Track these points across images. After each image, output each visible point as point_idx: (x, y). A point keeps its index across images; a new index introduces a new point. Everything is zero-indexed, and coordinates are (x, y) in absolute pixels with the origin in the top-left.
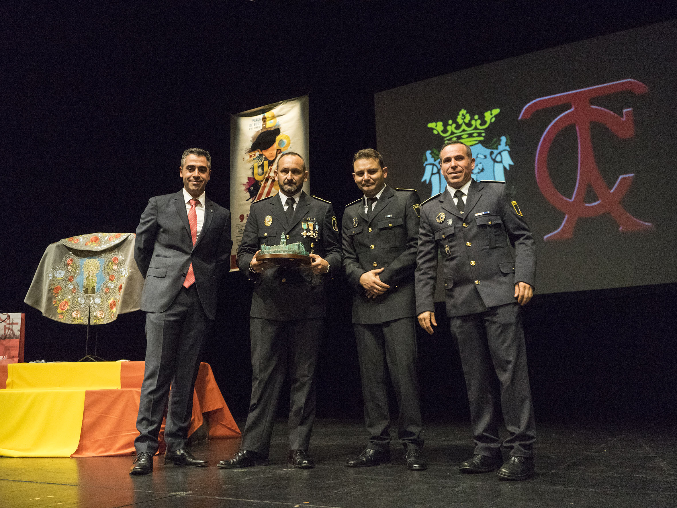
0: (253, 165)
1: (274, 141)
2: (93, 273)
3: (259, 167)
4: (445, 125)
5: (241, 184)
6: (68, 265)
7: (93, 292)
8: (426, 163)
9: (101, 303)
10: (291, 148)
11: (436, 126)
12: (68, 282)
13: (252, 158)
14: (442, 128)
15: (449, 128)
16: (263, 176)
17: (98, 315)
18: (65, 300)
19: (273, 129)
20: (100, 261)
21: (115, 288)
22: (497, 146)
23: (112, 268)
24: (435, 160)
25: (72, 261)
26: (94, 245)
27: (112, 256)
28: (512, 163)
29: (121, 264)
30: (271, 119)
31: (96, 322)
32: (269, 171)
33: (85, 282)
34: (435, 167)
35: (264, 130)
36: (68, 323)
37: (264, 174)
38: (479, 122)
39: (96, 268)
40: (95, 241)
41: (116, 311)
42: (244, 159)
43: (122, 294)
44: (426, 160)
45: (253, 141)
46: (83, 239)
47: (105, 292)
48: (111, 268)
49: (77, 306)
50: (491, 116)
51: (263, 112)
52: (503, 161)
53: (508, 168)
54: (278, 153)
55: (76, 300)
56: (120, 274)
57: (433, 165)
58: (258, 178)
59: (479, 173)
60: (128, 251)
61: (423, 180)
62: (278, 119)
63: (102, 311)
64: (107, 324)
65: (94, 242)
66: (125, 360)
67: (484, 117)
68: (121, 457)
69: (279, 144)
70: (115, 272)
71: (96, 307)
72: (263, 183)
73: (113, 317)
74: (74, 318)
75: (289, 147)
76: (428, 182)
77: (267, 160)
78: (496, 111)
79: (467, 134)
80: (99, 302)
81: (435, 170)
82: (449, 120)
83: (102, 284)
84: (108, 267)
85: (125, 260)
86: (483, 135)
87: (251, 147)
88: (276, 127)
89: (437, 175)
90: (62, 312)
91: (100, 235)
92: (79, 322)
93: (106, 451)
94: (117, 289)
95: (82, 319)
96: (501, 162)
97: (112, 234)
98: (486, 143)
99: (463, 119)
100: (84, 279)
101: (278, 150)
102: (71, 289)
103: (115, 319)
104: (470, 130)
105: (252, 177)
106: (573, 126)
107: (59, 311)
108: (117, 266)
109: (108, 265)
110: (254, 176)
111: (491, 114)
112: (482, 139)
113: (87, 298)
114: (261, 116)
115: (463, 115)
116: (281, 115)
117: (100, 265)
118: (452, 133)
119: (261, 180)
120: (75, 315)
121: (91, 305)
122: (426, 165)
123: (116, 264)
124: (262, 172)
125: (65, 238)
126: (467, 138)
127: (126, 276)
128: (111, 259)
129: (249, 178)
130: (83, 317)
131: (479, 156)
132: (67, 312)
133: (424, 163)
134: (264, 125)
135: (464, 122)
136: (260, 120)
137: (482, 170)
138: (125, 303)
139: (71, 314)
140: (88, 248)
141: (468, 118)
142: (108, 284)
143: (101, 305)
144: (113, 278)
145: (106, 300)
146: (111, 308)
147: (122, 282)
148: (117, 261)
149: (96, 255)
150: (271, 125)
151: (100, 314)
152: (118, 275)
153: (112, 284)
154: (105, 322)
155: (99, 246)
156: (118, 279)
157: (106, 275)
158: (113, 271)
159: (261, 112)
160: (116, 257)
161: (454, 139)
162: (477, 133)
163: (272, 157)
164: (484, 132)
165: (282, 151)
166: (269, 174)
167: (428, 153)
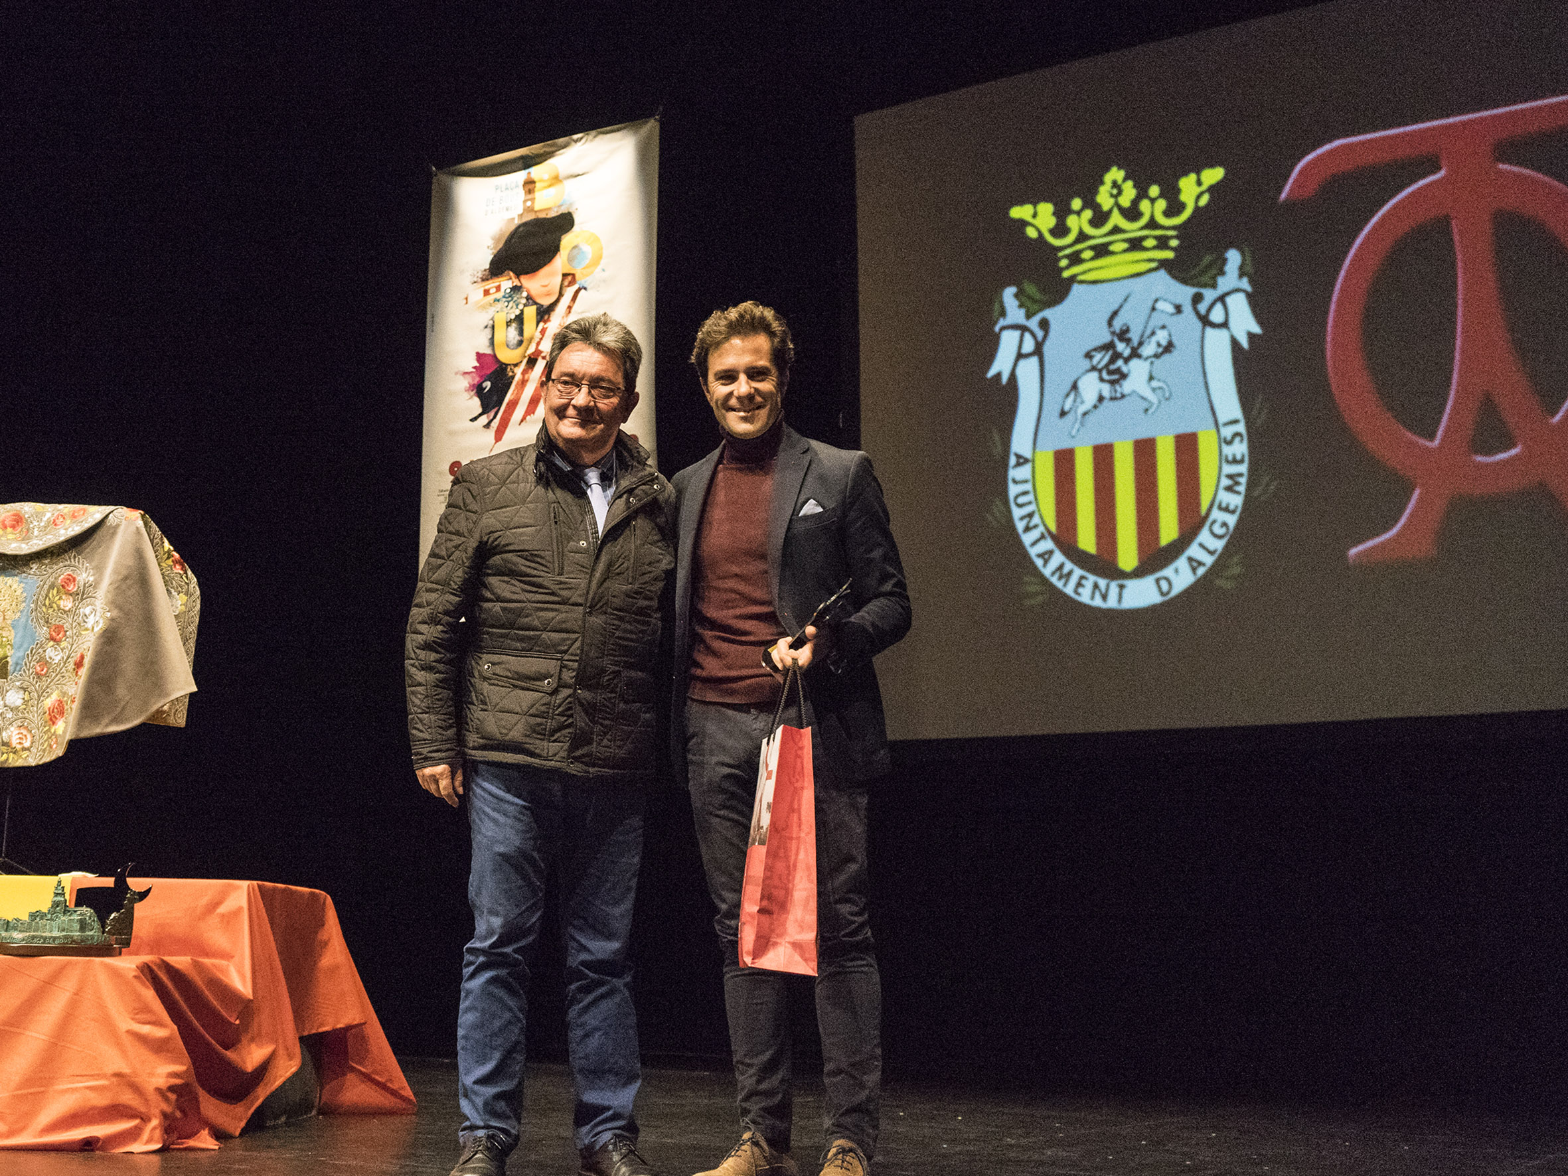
0: (492, 319)
1: (555, 250)
2: (4, 619)
3: (508, 324)
4: (1062, 212)
5: (456, 373)
8: (1002, 322)
9: (24, 706)
10: (603, 270)
11: (1035, 216)
13: (490, 298)
14: (1052, 222)
15: (1072, 221)
16: (520, 350)
17: (14, 742)
19: (552, 214)
20: (26, 583)
21: (65, 663)
22: (1214, 278)
23: (58, 606)
24: (1029, 316)
26: (10, 537)
27: (60, 570)
28: (1256, 329)
29: (82, 596)
30: (550, 186)
31: (7, 759)
32: (538, 335)
34: (1027, 336)
35: (530, 217)
37: (525, 344)
38: (1161, 204)
39: (14, 603)
40: (13, 527)
41: (65, 729)
42: (467, 299)
43: (81, 682)
44: (1003, 313)
45: (494, 248)
47: (37, 673)
48: (54, 605)
50: (1199, 190)
51: (527, 163)
52: (1232, 323)
53: (1244, 343)
54: (566, 283)
56: (79, 624)
57: (1023, 329)
58: (505, 356)
59: (1157, 356)
60: (105, 557)
61: (991, 373)
62: (568, 184)
63: (26, 728)
64: (37, 766)
65: (9, 530)
66: (84, 873)
67: (1178, 191)
68: (53, 1154)
69: (570, 259)
70: (65, 616)
71: (9, 715)
72: (519, 371)
73: (55, 746)
75: (599, 268)
76: (1005, 378)
77: (535, 303)
78: (1213, 175)
79: (1125, 241)
80: (19, 702)
81: (1029, 345)
82: (1072, 198)
83: (29, 652)
84: (47, 602)
85: (95, 585)
86: (1174, 243)
87: (488, 266)
88: (564, 210)
89: (1034, 360)
91: (27, 508)
93: (11, 1133)
94: (69, 668)
96: (1225, 325)
97: (61, 506)
98: (1179, 269)
99: (1116, 197)
101: (565, 275)
103: (59, 752)
104: (1133, 229)
105: (489, 351)
106: (1442, 226)
108: (71, 599)
109: (47, 595)
110: (493, 350)
111: (1199, 183)
112: (1169, 255)
114: (521, 176)
115: (1115, 184)
116: (579, 175)
117: (25, 595)
118: (1082, 237)
119: (515, 362)
122: (1003, 328)
123: (71, 595)
124: (518, 338)
126: (1125, 251)
127: (96, 629)
128: (57, 578)
129: (480, 356)
131: (1160, 305)
133: (996, 323)
134: (529, 204)
135: (1117, 204)
136: (517, 186)
137: (1169, 348)
138: (90, 708)
141: (1129, 192)
142: (44, 651)
143: (22, 713)
144: (60, 635)
145: (36, 696)
146: (51, 719)
147: (85, 647)
148: (72, 586)
149: (15, 567)
150: (547, 202)
151: (21, 736)
152: (74, 625)
153: (57, 653)
154: (31, 760)
155: (23, 540)
156: (75, 638)
157: (40, 625)
158: (61, 613)
159: (520, 164)
160: (71, 573)
161: (1088, 254)
162: (1156, 238)
163: (548, 295)
164: (1176, 237)
165: (577, 277)
166: (538, 344)
167: (1009, 294)
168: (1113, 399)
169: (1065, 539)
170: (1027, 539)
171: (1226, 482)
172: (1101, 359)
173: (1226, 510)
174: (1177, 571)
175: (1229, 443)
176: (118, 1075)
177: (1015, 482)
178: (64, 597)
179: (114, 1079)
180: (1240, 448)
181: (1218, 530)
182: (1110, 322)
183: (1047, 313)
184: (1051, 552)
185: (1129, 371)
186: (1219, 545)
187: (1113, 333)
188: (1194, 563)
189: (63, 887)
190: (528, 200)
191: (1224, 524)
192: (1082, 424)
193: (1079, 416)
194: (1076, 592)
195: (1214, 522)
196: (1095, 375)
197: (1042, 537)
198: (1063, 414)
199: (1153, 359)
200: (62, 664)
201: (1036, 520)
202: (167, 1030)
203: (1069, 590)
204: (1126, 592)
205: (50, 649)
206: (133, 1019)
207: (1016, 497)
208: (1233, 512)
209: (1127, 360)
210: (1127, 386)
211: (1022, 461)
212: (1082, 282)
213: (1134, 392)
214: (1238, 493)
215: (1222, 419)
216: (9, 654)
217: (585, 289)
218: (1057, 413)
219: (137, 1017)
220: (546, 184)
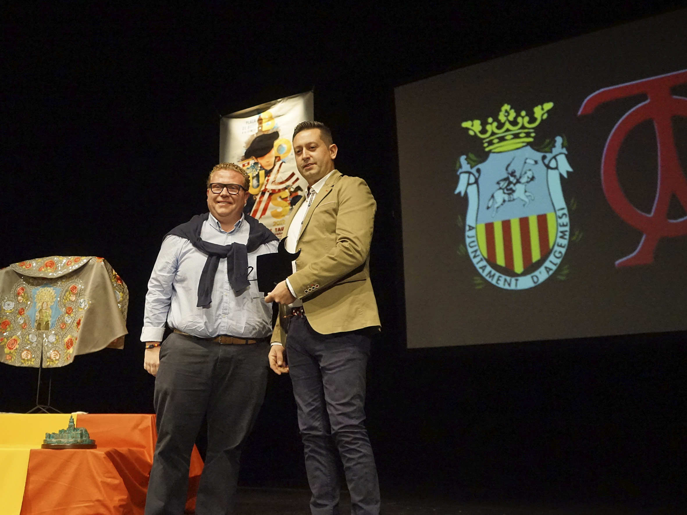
2: (47, 305)
4: (484, 124)
6: (18, 294)
7: (47, 327)
8: (460, 171)
9: (56, 342)
11: (472, 126)
12: (18, 316)
14: (480, 128)
15: (488, 127)
16: (258, 189)
17: (52, 357)
18: (13, 337)
19: (270, 132)
20: (56, 290)
21: (73, 323)
22: (551, 149)
23: (70, 299)
24: (472, 167)
25: (23, 290)
26: (49, 271)
27: (69, 284)
28: (570, 169)
29: (79, 294)
30: (269, 121)
31: (50, 364)
32: (266, 182)
33: (37, 316)
35: (261, 134)
36: (17, 365)
37: (260, 186)
38: (527, 119)
39: (51, 298)
40: (50, 266)
41: (73, 352)
43: (80, 331)
44: (461, 167)
45: (247, 147)
46: (37, 263)
47: (61, 328)
48: (68, 299)
49: (28, 344)
50: (543, 112)
51: (259, 112)
53: (565, 175)
55: (27, 338)
56: (78, 307)
57: (469, 173)
58: (252, 191)
59: (528, 182)
60: (88, 278)
61: (457, 191)
62: (277, 120)
63: (57, 351)
64: (62, 367)
65: (49, 268)
66: (82, 412)
67: (533, 113)
71: (50, 346)
73: (69, 358)
74: (24, 359)
75: (290, 154)
76: (463, 194)
77: (264, 169)
78: (549, 106)
80: (54, 340)
81: (472, 180)
82: (489, 117)
83: (58, 319)
84: (65, 298)
85: (85, 290)
86: (533, 135)
87: (244, 155)
88: (275, 130)
89: (475, 186)
90: (10, 352)
91: (56, 258)
92: (29, 364)
94: (74, 325)
95: (33, 361)
96: (556, 168)
97: (70, 257)
98: (536, 145)
99: (507, 116)
100: (36, 312)
102: (21, 323)
103: (71, 361)
104: (515, 129)
106: (649, 123)
107: (7, 350)
108: (75, 296)
109: (65, 295)
111: (543, 109)
112: (531, 140)
113: (40, 336)
114: (256, 117)
115: (506, 111)
116: (280, 116)
117: (55, 295)
118: (493, 134)
119: (256, 194)
120: (25, 356)
121: (44, 343)
122: (461, 173)
123: (75, 294)
124: (257, 184)
125: (16, 263)
126: (512, 139)
127: (85, 309)
128: (69, 288)
130: (34, 358)
131: (528, 161)
132: (16, 352)
133: (457, 171)
134: (260, 128)
135: (507, 119)
136: (255, 121)
137: (533, 179)
138: (84, 341)
139: (21, 354)
140: (41, 275)
141: (512, 115)
142: (64, 318)
143: (55, 344)
144: (71, 311)
145: (61, 338)
146: (67, 347)
147: (81, 316)
148: (75, 291)
149: (51, 283)
150: (267, 127)
151: (55, 354)
152: (76, 307)
153: (69, 319)
154: (60, 364)
155: (54, 272)
156: (77, 312)
157: (62, 307)
158: (71, 302)
159: (256, 112)
160: (74, 285)
161: (496, 141)
162: (525, 133)
163: (269, 165)
164: (534, 132)
165: (281, 158)
166: (266, 186)
167: (463, 159)
168: (509, 201)
169: (491, 260)
170: (475, 261)
171: (560, 234)
172: (504, 184)
173: (561, 246)
174: (540, 272)
175: (561, 218)
176: (98, 501)
177: (469, 237)
178: (72, 295)
179: (97, 503)
180: (566, 220)
181: (558, 255)
182: (507, 169)
183: (480, 166)
184: (485, 266)
185: (516, 189)
186: (558, 261)
187: (509, 173)
188: (548, 269)
189: (73, 419)
190: (260, 127)
191: (560, 252)
192: (497, 212)
193: (495, 209)
194: (497, 283)
195: (555, 252)
196: (501, 191)
197: (482, 260)
198: (488, 208)
199: (526, 184)
200: (71, 324)
201: (478, 253)
202: (118, 481)
203: (494, 282)
204: (519, 282)
205: (66, 317)
206: (104, 476)
207: (470, 243)
208: (564, 247)
209: (515, 184)
210: (515, 195)
211: (471, 228)
212: (494, 153)
213: (519, 198)
214: (565, 239)
215: (557, 208)
216: (49, 320)
217: (284, 162)
218: (485, 207)
219: (106, 475)
220: (266, 120)
